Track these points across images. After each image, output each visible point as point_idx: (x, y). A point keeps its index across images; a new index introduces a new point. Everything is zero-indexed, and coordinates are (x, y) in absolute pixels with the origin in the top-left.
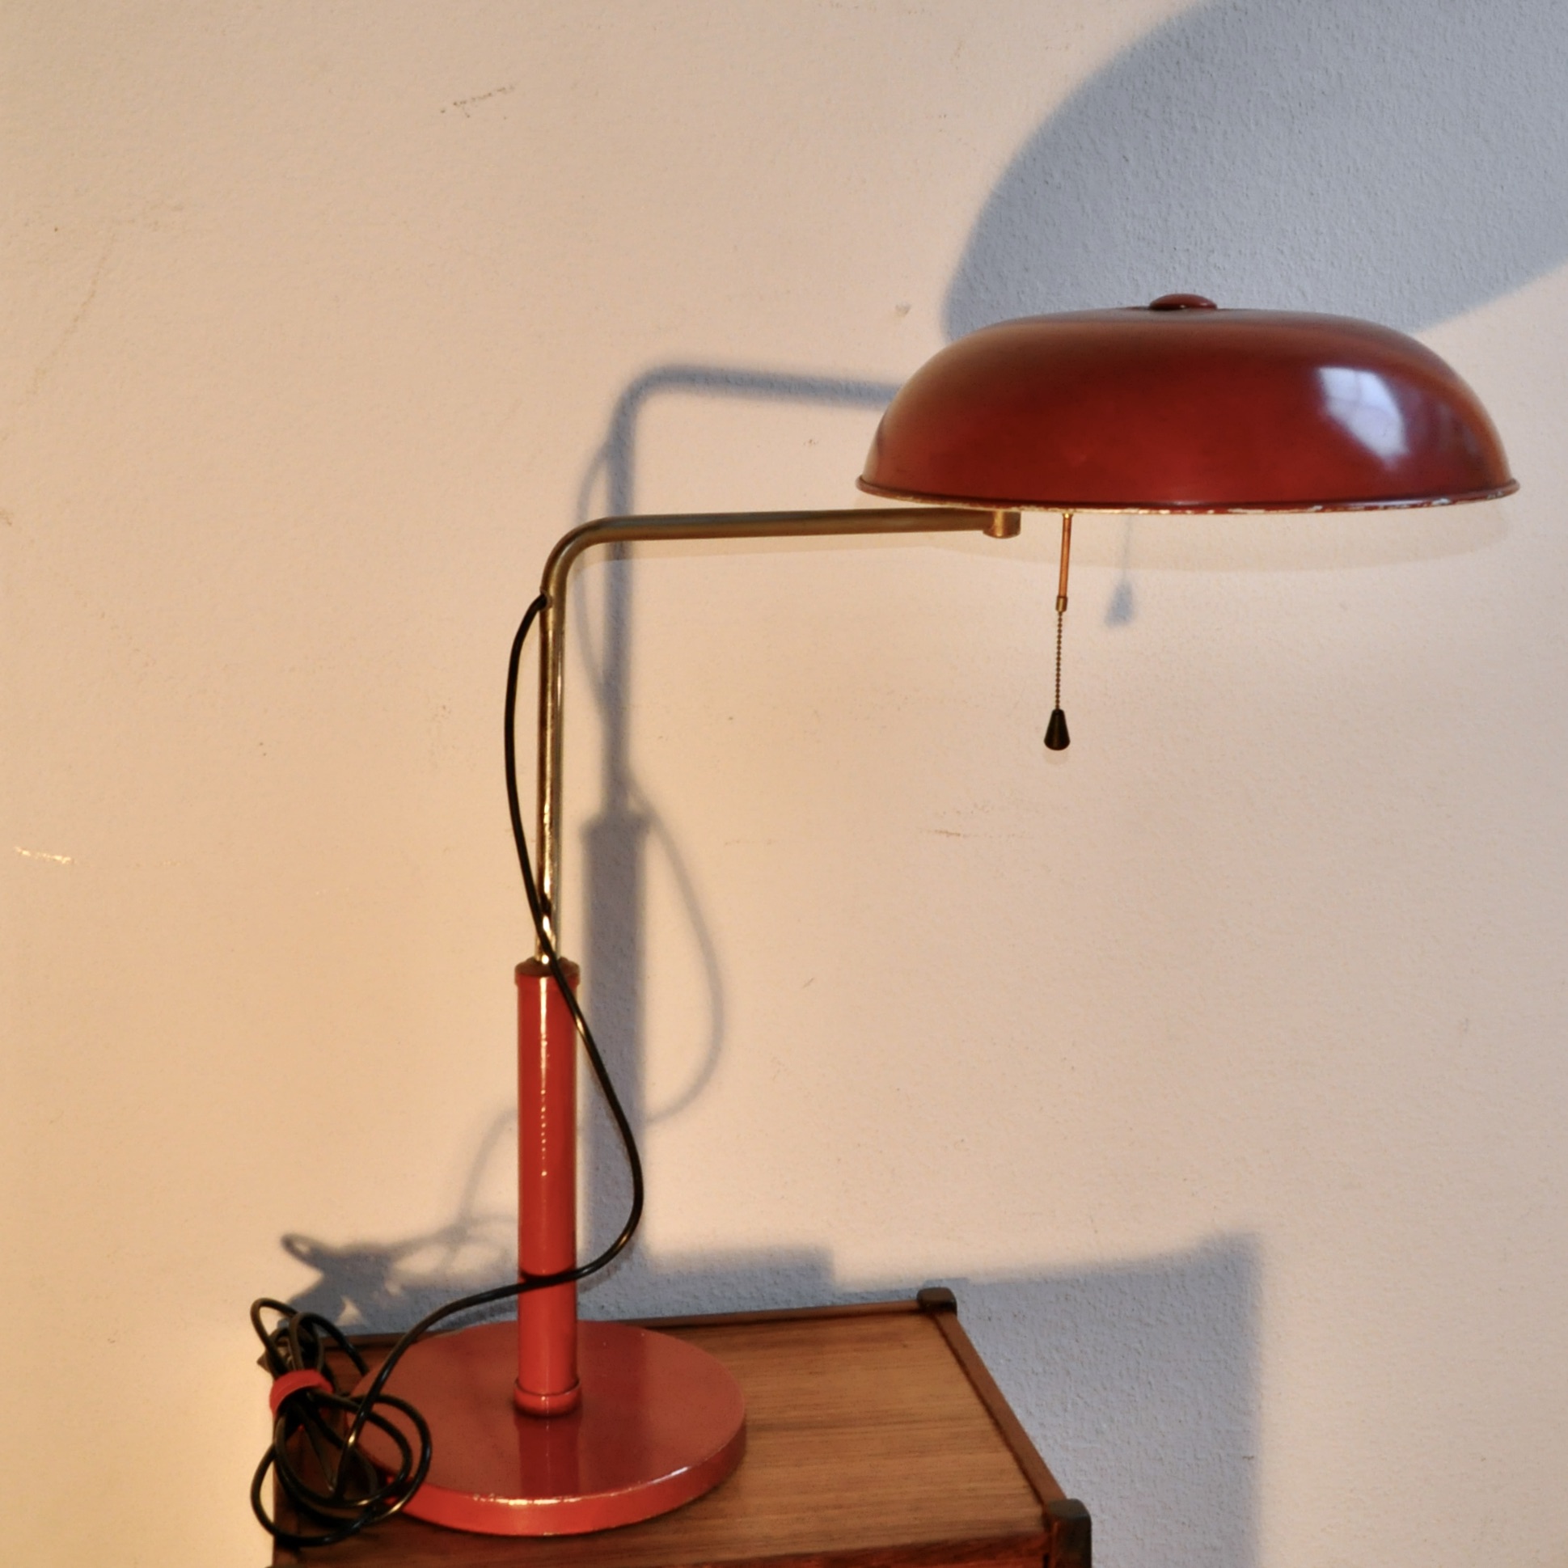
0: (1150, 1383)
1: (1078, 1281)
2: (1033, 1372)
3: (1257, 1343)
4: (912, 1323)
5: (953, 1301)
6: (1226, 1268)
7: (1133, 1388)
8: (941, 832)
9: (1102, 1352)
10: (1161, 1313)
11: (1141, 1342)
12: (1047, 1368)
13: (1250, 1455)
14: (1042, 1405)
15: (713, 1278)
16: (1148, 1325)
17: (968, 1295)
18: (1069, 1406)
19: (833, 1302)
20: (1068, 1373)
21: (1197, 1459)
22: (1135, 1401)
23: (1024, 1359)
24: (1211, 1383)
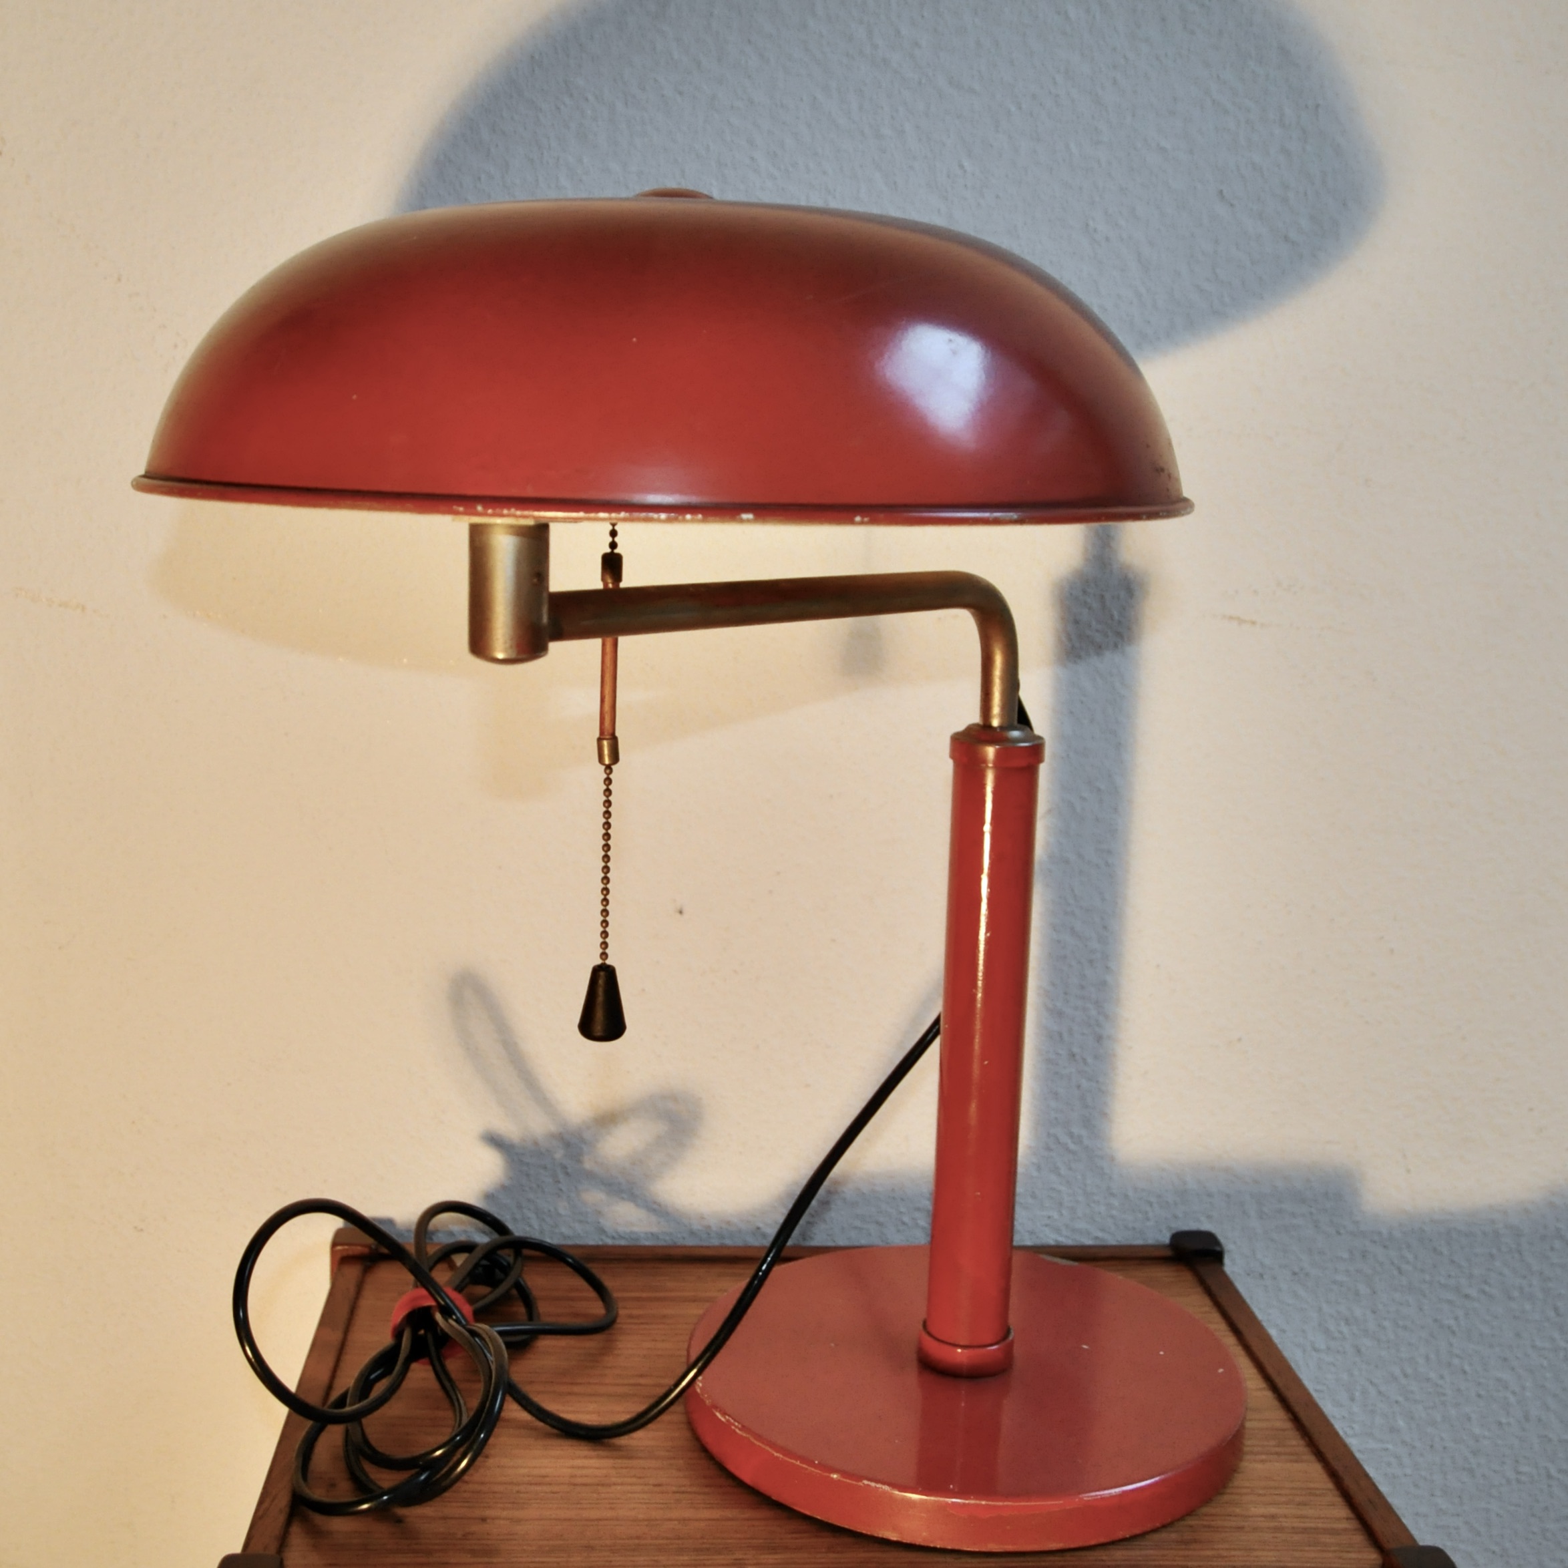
0: (1465, 1372)
1: (1380, 1233)
4: (1164, 1273)
5: (1218, 1249)
7: (1442, 1377)
8: (1231, 618)
9: (1405, 1328)
10: (1486, 1282)
11: (1456, 1319)
15: (902, 1200)
16: (1467, 1296)
17: (1235, 1243)
18: (1357, 1394)
19: (1056, 1241)
20: (1359, 1351)
21: (1518, 1473)
22: (1444, 1394)
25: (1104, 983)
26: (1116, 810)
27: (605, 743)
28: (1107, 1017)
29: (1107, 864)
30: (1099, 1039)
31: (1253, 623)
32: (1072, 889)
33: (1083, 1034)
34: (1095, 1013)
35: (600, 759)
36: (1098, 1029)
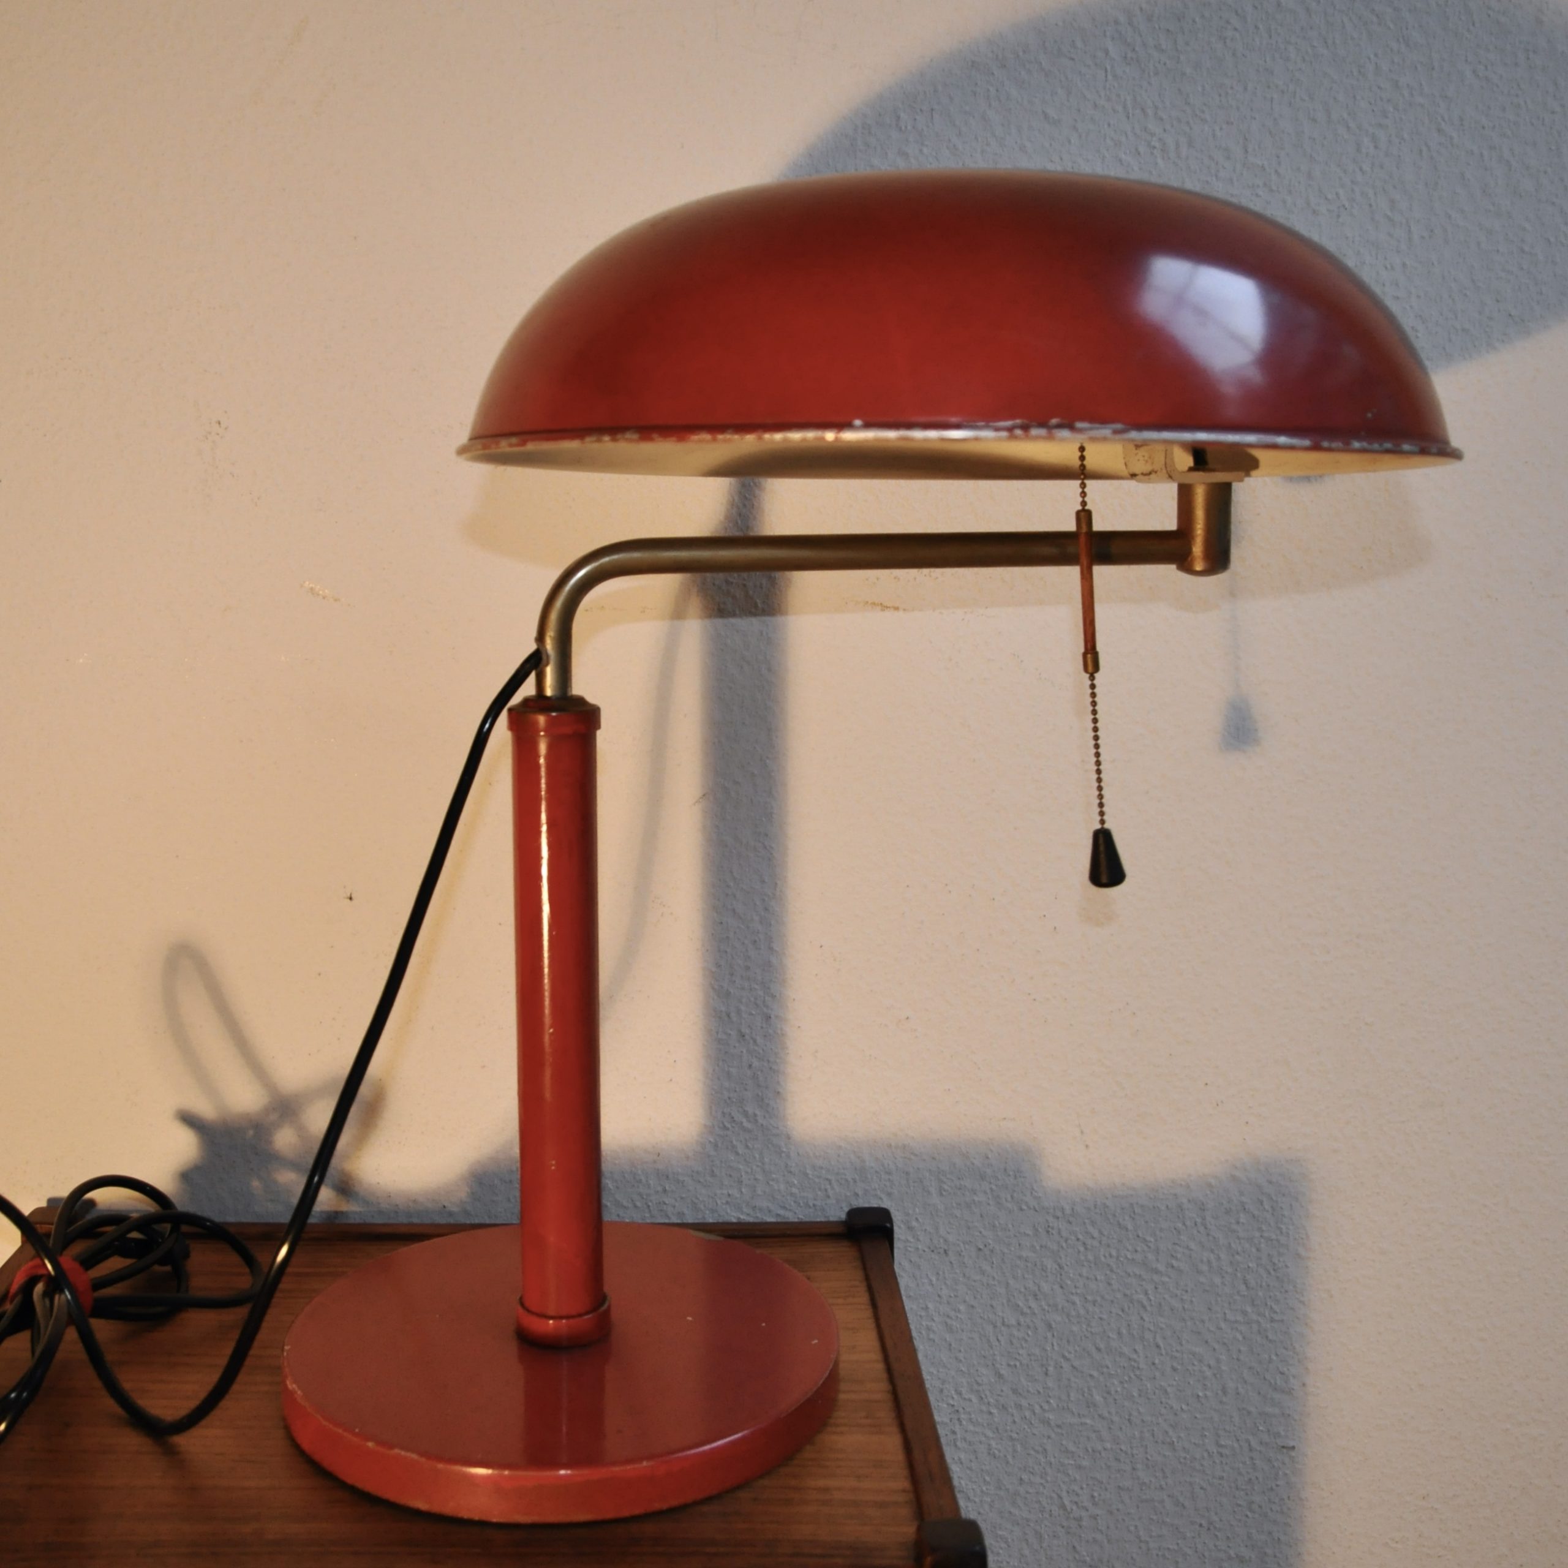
0: (1158, 1346)
1: (1063, 1210)
2: (1003, 1324)
3: (1303, 1303)
5: (889, 1224)
6: (1261, 1203)
7: (1135, 1351)
9: (1094, 1303)
10: (1173, 1257)
11: (1146, 1294)
12: (1022, 1320)
13: (1291, 1444)
14: (1015, 1366)
16: (1157, 1271)
18: (1051, 1369)
20: (1049, 1326)
22: (1138, 1368)
23: (992, 1306)
24: (1240, 1351)
25: (769, 964)
27: (1089, 656)
29: (764, 846)
30: (768, 1019)
31: (896, 608)
32: (731, 872)
33: (751, 1014)
34: (761, 993)
35: (1086, 670)
36: (765, 1010)
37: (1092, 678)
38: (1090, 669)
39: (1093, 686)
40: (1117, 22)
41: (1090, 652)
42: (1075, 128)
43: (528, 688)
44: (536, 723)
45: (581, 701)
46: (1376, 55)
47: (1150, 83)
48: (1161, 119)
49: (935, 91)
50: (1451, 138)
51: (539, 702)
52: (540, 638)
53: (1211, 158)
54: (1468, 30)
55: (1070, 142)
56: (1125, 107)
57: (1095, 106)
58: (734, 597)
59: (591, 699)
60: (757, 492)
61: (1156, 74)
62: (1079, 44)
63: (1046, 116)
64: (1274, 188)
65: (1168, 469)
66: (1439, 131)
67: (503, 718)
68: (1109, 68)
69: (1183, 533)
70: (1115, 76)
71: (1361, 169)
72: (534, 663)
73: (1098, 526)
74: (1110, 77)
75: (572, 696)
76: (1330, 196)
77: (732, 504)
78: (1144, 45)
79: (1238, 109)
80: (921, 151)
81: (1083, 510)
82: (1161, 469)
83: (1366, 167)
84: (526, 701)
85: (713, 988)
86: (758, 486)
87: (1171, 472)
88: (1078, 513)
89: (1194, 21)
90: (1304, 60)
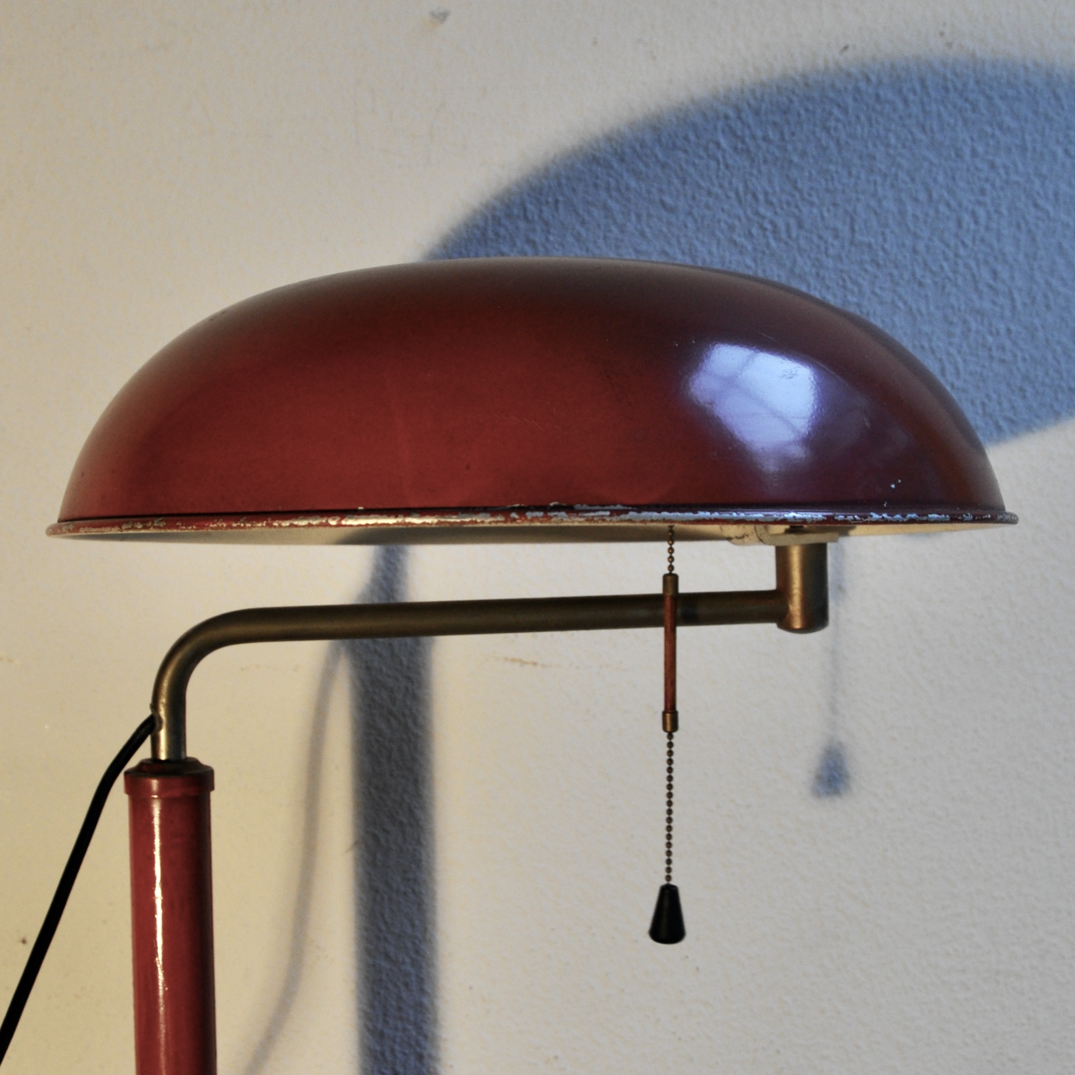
8: (513, 660)
25: (421, 1005)
26: (419, 842)
27: (668, 715)
28: (426, 1037)
29: (414, 892)
30: (420, 1057)
31: (535, 664)
32: (383, 916)
33: (404, 1054)
34: (414, 1033)
35: (665, 729)
36: (418, 1049)
37: (670, 736)
38: (669, 728)
39: (670, 745)
40: (726, 117)
41: (670, 711)
42: (690, 213)
43: (144, 752)
44: (149, 787)
45: (195, 763)
46: (972, 139)
47: (760, 171)
48: (772, 204)
49: (560, 184)
50: (1048, 213)
51: (152, 767)
52: (155, 706)
53: (820, 237)
54: (1058, 114)
55: (686, 226)
56: (737, 194)
57: (709, 193)
58: (380, 655)
59: (204, 760)
60: (401, 557)
61: (765, 162)
62: (692, 137)
63: (663, 204)
64: (881, 262)
65: (759, 533)
66: (1036, 205)
67: (120, 782)
68: (721, 159)
69: (781, 593)
70: (727, 166)
71: (963, 243)
72: (149, 728)
73: (683, 589)
74: (722, 167)
75: (187, 758)
76: (934, 268)
77: (377, 568)
78: (753, 137)
79: (844, 192)
80: (547, 239)
81: (671, 574)
82: (752, 533)
83: (968, 241)
84: (142, 764)
85: (369, 1030)
86: (403, 552)
87: (761, 535)
88: (665, 577)
89: (799, 114)
90: (904, 146)
